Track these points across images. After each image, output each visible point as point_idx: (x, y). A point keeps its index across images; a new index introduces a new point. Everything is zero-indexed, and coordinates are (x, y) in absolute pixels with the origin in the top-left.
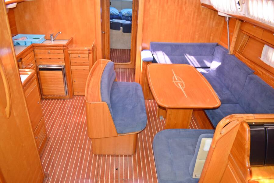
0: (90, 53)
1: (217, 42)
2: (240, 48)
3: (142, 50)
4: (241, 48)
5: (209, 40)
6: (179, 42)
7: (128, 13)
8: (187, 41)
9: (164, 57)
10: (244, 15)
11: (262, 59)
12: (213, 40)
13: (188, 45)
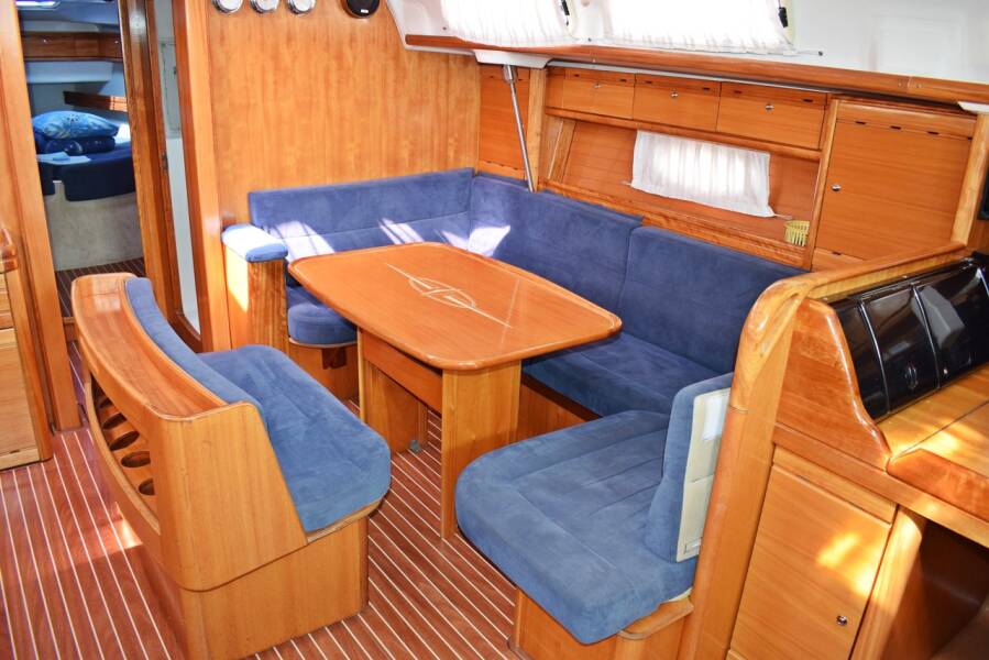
0: (9, 268)
1: (471, 166)
2: (554, 167)
3: (224, 229)
4: (557, 166)
5: (446, 163)
6: (351, 179)
7: (67, 127)
8: (374, 173)
9: (311, 241)
10: (590, 40)
11: (635, 184)
12: (457, 159)
13: (384, 187)
